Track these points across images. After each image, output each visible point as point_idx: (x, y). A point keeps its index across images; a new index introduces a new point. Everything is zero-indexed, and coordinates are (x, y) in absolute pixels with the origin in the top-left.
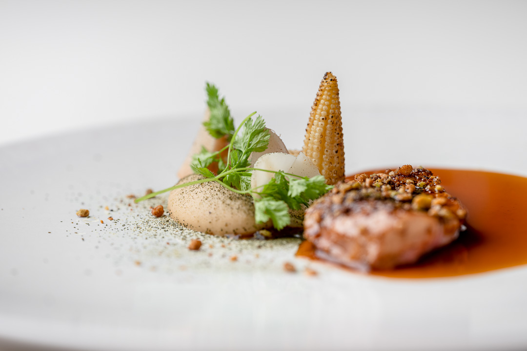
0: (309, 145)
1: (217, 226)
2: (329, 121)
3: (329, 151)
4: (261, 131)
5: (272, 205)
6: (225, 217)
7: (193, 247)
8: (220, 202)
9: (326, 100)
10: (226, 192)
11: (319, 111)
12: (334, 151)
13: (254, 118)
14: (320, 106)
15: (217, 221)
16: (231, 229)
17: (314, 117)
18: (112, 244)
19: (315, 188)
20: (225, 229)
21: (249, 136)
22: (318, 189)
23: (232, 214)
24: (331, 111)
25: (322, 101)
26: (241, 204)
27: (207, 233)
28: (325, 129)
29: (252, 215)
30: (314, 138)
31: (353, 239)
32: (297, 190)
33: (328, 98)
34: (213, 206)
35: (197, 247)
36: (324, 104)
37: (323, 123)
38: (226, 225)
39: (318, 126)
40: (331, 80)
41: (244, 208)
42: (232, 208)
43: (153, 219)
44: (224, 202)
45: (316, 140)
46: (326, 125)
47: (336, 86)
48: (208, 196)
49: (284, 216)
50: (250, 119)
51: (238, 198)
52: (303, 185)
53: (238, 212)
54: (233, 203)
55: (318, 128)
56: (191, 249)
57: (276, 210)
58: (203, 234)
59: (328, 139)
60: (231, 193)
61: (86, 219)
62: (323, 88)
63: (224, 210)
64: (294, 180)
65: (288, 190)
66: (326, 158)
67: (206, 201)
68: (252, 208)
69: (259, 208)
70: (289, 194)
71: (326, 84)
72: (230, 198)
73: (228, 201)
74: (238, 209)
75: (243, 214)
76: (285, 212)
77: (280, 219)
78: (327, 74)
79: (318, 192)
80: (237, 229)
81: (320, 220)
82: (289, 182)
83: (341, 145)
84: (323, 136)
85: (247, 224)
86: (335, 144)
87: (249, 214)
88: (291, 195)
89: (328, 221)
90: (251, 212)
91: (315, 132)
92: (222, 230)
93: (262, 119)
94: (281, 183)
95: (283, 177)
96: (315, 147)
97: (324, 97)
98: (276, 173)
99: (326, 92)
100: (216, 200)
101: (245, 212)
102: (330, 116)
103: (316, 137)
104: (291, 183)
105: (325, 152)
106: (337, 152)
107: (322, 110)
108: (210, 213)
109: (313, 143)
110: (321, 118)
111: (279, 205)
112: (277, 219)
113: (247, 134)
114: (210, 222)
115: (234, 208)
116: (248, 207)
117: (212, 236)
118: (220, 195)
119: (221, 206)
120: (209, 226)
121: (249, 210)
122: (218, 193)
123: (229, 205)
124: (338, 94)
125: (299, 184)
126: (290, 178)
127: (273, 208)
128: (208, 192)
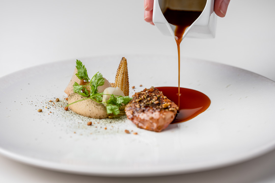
0: (118, 83)
1: (93, 115)
2: (125, 74)
3: (125, 84)
4: (101, 78)
5: (113, 107)
6: (96, 112)
7: (89, 124)
8: (93, 107)
9: (123, 67)
10: (94, 102)
11: (121, 71)
12: (126, 84)
13: (98, 74)
14: (121, 69)
15: (93, 113)
16: (98, 116)
17: (119, 73)
18: (59, 124)
19: (126, 100)
20: (96, 116)
21: (97, 80)
22: (127, 101)
23: (99, 111)
24: (125, 71)
25: (122, 68)
26: (101, 107)
27: (89, 117)
28: (123, 77)
29: (105, 111)
30: (119, 80)
31: (147, 121)
32: (120, 101)
33: (124, 66)
34: (91, 108)
35: (90, 124)
36: (122, 69)
37: (123, 75)
38: (97, 115)
39: (121, 76)
40: (125, 60)
41: (102, 108)
42: (98, 109)
43: (66, 112)
44: (95, 107)
45: (120, 81)
46: (123, 76)
47: (126, 62)
48: (88, 104)
49: (117, 111)
50: (97, 74)
51: (100, 105)
52: (122, 99)
53: (101, 110)
54: (98, 107)
55: (121, 77)
56: (88, 125)
57: (114, 109)
58: (88, 118)
59: (124, 80)
60: (96, 103)
61: (41, 113)
62: (122, 63)
63: (95, 109)
64: (118, 98)
65: (116, 101)
66: (124, 87)
67: (88, 106)
68: (105, 108)
69: (108, 108)
70: (117, 102)
71: (123, 62)
72: (97, 105)
73: (96, 106)
74: (100, 109)
75: (102, 110)
76: (117, 109)
77: (116, 112)
78: (123, 58)
79: (127, 102)
80: (101, 116)
81: (133, 113)
82: (116, 99)
83: (128, 82)
84: (122, 80)
85: (104, 114)
86: (127, 82)
87: (104, 111)
88: (118, 103)
89: (136, 114)
90: (105, 110)
91: (120, 78)
92: (95, 116)
93: (101, 74)
94: (114, 99)
95: (114, 96)
96: (120, 83)
97: (122, 66)
98: (111, 95)
99: (123, 65)
100: (92, 106)
101: (103, 110)
102: (125, 73)
103: (120, 80)
104: (118, 99)
105: (124, 85)
106: (127, 85)
107: (122, 71)
108: (90, 110)
109: (119, 82)
110: (122, 73)
111: (115, 107)
112: (115, 112)
113: (96, 79)
114: (90, 114)
115: (99, 109)
116: (104, 108)
117: (91, 118)
118: (93, 104)
119: (94, 108)
120: (90, 115)
121: (104, 109)
122: (92, 103)
123: (97, 108)
124: (127, 65)
125: (121, 99)
126: (117, 97)
127: (113, 108)
128: (87, 102)
